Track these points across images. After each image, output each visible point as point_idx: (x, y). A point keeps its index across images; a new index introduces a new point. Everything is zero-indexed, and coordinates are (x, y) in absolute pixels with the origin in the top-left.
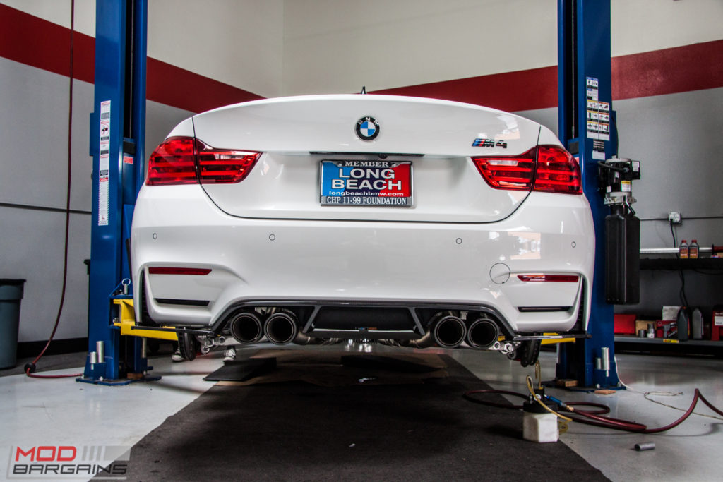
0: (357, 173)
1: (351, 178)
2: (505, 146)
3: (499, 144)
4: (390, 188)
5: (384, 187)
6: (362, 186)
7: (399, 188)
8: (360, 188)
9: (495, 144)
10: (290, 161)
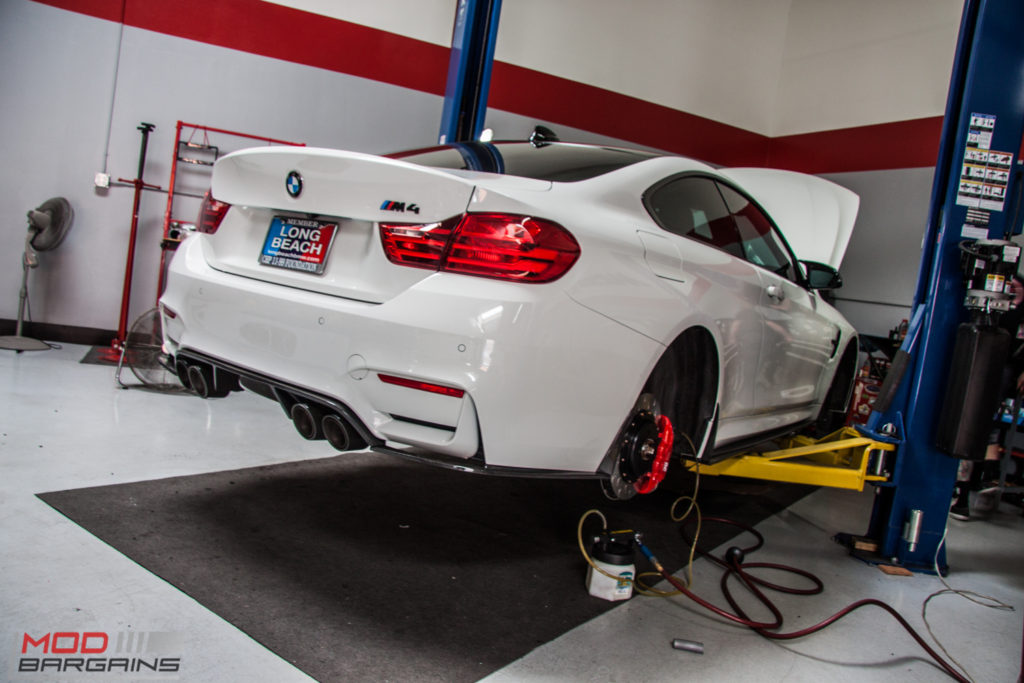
0: (294, 232)
1: (288, 237)
2: (417, 211)
3: (410, 208)
4: (311, 252)
5: (307, 250)
6: (293, 247)
7: (318, 253)
8: (291, 249)
9: (406, 206)
10: (255, 214)
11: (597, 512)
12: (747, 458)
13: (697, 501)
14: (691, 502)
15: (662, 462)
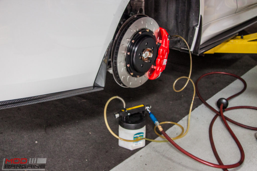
11: (117, 97)
12: (232, 41)
13: (191, 78)
14: (187, 79)
15: (162, 59)
